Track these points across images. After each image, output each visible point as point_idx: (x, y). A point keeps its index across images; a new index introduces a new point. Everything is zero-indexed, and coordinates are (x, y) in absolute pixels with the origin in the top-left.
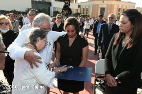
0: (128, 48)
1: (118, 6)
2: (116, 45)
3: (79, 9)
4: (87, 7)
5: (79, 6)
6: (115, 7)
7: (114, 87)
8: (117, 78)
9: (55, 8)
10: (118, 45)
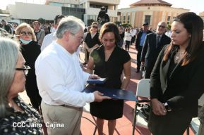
0: (183, 65)
1: (167, 13)
2: (167, 61)
3: (119, 17)
4: (129, 15)
5: (119, 14)
6: (164, 14)
7: (163, 116)
8: (166, 104)
9: (89, 16)
10: (169, 61)
